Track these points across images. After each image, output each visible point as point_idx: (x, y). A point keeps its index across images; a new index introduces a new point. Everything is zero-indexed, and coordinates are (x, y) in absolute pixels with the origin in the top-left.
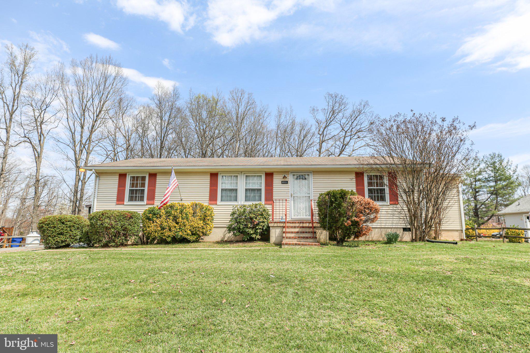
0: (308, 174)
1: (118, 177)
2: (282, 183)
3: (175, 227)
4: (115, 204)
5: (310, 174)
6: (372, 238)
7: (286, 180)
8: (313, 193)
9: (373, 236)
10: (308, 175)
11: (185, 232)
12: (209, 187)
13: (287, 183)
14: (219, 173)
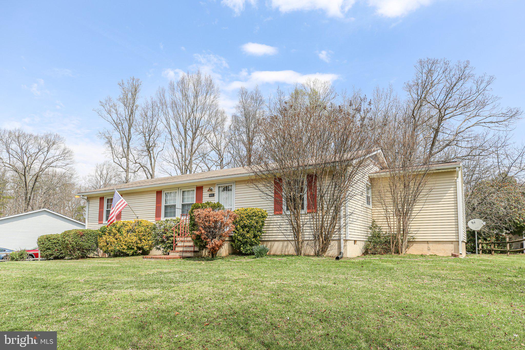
0: (231, 184)
1: (99, 200)
2: (209, 197)
3: (114, 242)
4: (98, 223)
5: (233, 184)
6: (288, 252)
7: (213, 193)
8: (235, 204)
9: (289, 249)
10: (231, 186)
11: (122, 246)
12: (155, 204)
13: (214, 196)
14: (163, 190)
